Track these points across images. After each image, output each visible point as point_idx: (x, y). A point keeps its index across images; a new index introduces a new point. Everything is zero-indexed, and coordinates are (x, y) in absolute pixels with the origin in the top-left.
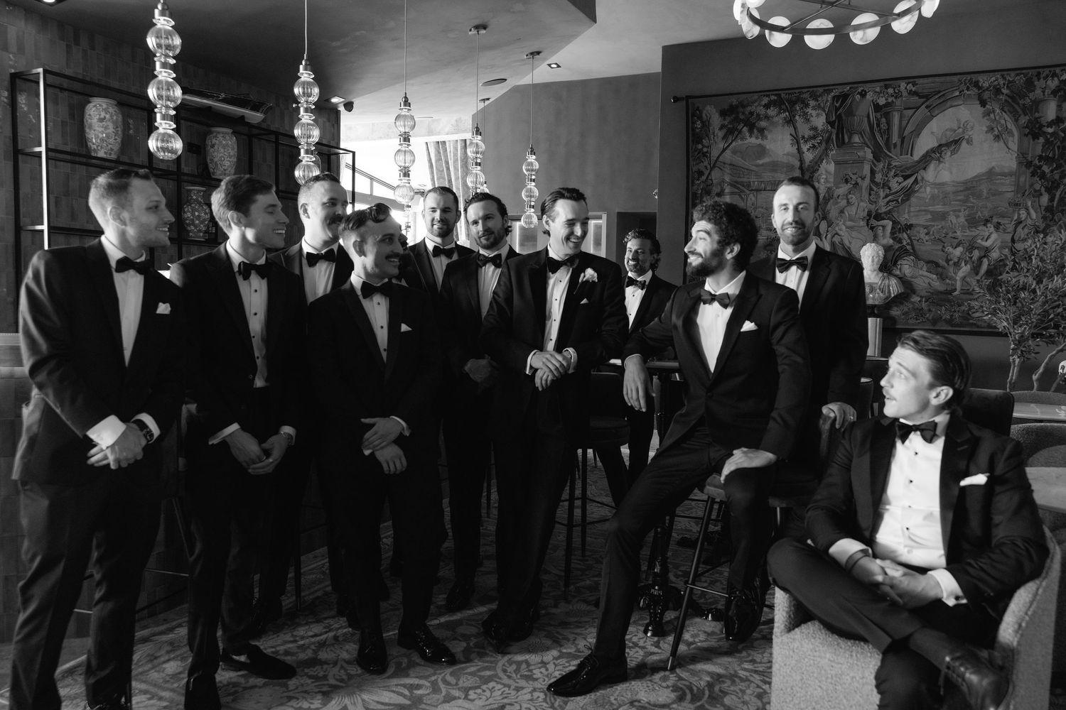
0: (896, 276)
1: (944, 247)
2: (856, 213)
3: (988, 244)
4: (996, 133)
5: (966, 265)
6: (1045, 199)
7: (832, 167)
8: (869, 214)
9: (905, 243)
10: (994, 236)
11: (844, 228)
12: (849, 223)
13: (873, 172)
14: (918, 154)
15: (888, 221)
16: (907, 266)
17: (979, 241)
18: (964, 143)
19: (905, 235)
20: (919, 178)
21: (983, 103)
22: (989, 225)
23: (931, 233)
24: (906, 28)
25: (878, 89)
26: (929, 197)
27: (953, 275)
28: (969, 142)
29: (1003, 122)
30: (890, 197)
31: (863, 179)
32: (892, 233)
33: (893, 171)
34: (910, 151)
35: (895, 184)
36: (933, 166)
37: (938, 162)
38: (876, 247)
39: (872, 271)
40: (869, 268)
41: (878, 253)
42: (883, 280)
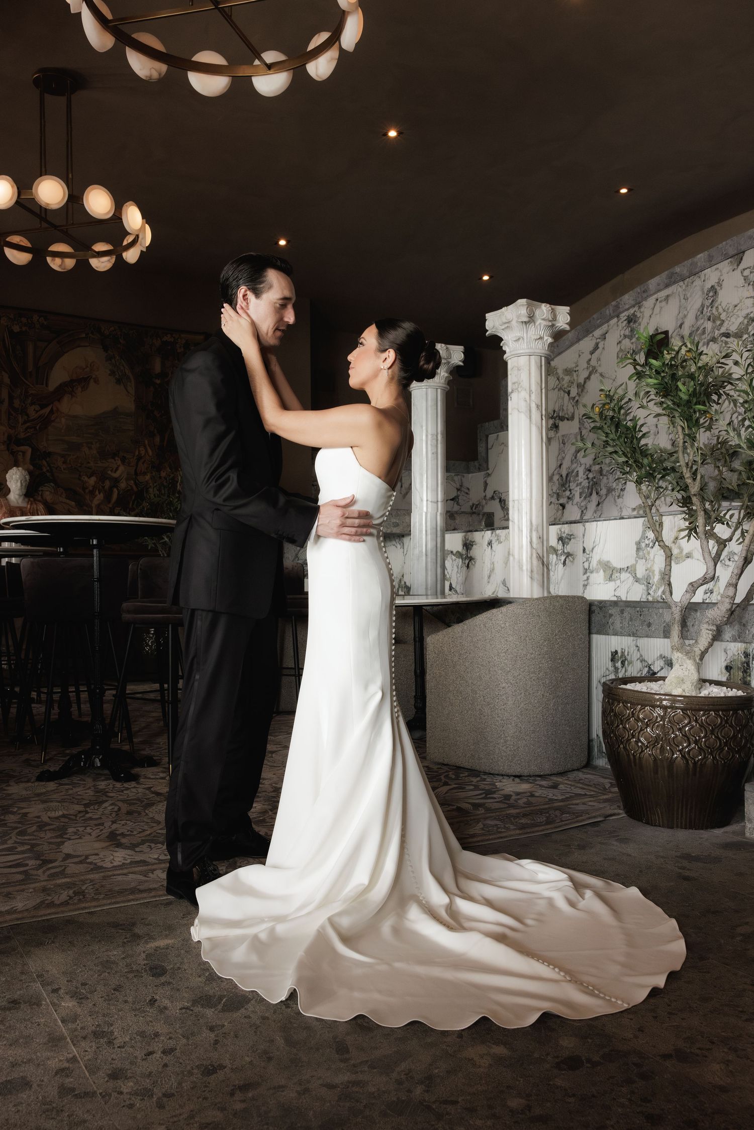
0: (40, 501)
1: (80, 475)
4: (117, 376)
5: (99, 493)
6: (157, 439)
8: (9, 437)
9: (45, 470)
10: (122, 468)
13: (11, 398)
14: (52, 386)
15: (27, 447)
16: (48, 492)
17: (109, 472)
18: (92, 381)
19: (44, 463)
20: (55, 409)
21: (106, 350)
22: (117, 458)
23: (68, 461)
24: (104, 268)
25: (12, 316)
26: (64, 427)
28: (96, 381)
29: (122, 368)
30: (28, 424)
31: (2, 402)
32: (32, 460)
33: (30, 398)
34: (45, 382)
35: (32, 411)
36: (66, 399)
37: (70, 396)
38: (23, 471)
39: (20, 496)
40: (18, 492)
41: (26, 478)
42: (31, 504)
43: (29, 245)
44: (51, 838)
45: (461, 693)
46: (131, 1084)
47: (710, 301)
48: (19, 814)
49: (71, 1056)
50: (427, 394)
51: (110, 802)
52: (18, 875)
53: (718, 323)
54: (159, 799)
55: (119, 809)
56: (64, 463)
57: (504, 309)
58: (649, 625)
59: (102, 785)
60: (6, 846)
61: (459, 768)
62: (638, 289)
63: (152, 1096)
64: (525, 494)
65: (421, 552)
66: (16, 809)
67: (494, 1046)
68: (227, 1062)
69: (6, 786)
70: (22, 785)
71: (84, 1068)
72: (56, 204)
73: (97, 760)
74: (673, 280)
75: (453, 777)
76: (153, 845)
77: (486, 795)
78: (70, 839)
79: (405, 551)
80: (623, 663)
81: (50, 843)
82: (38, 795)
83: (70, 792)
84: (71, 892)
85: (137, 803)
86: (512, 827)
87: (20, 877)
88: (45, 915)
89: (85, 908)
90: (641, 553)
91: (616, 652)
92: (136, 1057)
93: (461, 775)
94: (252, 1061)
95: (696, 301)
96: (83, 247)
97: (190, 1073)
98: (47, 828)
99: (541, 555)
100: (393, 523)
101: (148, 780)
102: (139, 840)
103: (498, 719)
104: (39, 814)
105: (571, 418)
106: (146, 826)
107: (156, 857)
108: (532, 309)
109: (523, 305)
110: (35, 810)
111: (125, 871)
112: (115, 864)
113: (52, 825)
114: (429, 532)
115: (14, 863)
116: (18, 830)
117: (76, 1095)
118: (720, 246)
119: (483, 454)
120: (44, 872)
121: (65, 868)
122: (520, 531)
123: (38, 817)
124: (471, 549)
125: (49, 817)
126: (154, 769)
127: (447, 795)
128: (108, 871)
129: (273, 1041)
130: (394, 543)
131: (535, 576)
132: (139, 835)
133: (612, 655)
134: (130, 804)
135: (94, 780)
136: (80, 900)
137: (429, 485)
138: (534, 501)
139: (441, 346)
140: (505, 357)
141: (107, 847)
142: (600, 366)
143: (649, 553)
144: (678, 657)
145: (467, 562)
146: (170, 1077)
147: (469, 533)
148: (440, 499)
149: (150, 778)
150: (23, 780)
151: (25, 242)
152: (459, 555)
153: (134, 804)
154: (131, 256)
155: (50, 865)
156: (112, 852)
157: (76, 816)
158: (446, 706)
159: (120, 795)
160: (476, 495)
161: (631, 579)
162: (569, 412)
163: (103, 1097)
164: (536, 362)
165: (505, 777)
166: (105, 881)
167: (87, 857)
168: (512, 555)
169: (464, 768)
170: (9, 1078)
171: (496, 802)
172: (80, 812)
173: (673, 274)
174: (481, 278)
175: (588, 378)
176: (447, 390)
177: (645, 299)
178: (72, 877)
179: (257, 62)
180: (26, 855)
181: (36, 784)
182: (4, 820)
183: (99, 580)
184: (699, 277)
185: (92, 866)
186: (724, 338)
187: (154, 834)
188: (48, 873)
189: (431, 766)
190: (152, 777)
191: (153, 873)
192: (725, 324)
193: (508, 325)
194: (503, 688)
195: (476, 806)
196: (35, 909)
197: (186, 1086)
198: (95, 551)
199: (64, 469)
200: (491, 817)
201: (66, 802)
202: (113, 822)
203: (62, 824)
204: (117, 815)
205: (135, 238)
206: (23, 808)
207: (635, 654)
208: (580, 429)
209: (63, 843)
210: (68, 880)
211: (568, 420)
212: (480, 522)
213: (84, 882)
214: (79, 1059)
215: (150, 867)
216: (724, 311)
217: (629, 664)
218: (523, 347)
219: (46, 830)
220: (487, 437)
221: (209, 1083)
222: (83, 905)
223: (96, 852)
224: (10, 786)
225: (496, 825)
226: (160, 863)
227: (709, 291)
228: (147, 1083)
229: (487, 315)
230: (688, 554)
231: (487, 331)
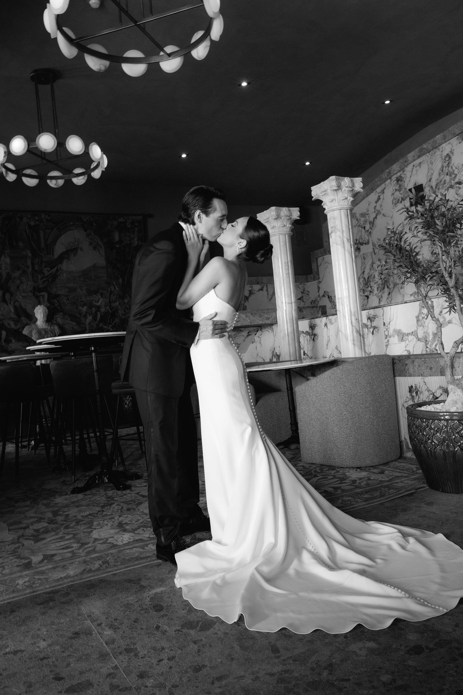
0: (55, 324)
1: (77, 306)
2: (26, 288)
3: (99, 304)
4: (94, 246)
5: (90, 316)
6: (121, 280)
7: (8, 260)
8: (34, 288)
9: (56, 305)
10: (101, 300)
11: (20, 297)
12: (23, 294)
13: (33, 264)
14: (56, 256)
15: (45, 293)
16: (59, 319)
17: (94, 303)
18: (79, 249)
19: (56, 300)
20: (59, 268)
21: (86, 231)
22: (98, 294)
23: (70, 299)
24: (82, 182)
25: (29, 216)
26: (66, 279)
27: (84, 322)
28: (82, 249)
29: (96, 240)
30: (44, 279)
31: (28, 267)
32: (49, 300)
33: (44, 264)
34: (52, 253)
35: (46, 271)
36: (65, 262)
37: (67, 260)
38: (44, 307)
39: (43, 322)
40: (42, 320)
41: (46, 311)
42: (50, 326)
43: (36, 174)
44: (85, 529)
45: (319, 420)
46: (152, 680)
47: (447, 163)
48: (64, 515)
49: (114, 665)
50: (279, 239)
51: (116, 504)
52: (69, 554)
53: (453, 176)
54: (145, 500)
55: (122, 508)
56: (67, 300)
57: (322, 183)
58: (431, 369)
59: (110, 493)
60: (59, 536)
61: (322, 465)
62: (401, 161)
63: (165, 687)
64: (345, 293)
65: (285, 334)
66: (62, 512)
67: (367, 642)
68: (207, 663)
69: (54, 498)
70: (63, 497)
71: (123, 672)
72: (51, 149)
73: (106, 478)
74: (422, 153)
75: (319, 471)
76: (145, 529)
77: (341, 481)
78: (95, 529)
79: (275, 335)
80: (417, 393)
81: (84, 532)
82: (73, 503)
83: (92, 499)
84: (101, 562)
85: (132, 503)
86: (359, 500)
87: (69, 555)
88: (87, 578)
89: (110, 572)
90: (420, 323)
91: (412, 387)
92: (152, 663)
93: (324, 470)
94: (222, 661)
95: (438, 164)
96: (67, 172)
97: (186, 672)
98: (82, 523)
99: (358, 330)
100: (266, 318)
101: (136, 488)
102: (136, 526)
103: (343, 434)
104: (75, 515)
105: (368, 243)
106: (139, 517)
107: (148, 536)
108: (339, 182)
109: (333, 180)
110: (73, 512)
111: (131, 547)
112: (124, 543)
113: (84, 520)
114: (288, 321)
115: (65, 546)
116: (64, 526)
117: (120, 690)
118: (450, 129)
119: (316, 270)
120: (83, 551)
121: (95, 547)
122: (344, 316)
123: (75, 516)
124: (314, 329)
125: (82, 516)
126: (138, 481)
127: (317, 483)
128: (121, 547)
129: (233, 647)
130: (267, 329)
131: (356, 343)
132: (136, 523)
133: (409, 388)
134: (128, 504)
135: (105, 491)
136: (106, 567)
137: (286, 293)
138: (351, 297)
139: (285, 209)
140: (325, 212)
141: (118, 533)
142: (382, 209)
143: (424, 322)
144: (452, 388)
145: (313, 337)
146: (175, 674)
147: (312, 320)
148: (293, 301)
149: (137, 487)
150: (63, 494)
151: (33, 172)
152: (307, 333)
153: (130, 504)
154: (96, 174)
155: (86, 546)
156: (121, 535)
157: (97, 514)
158: (311, 429)
159: (122, 499)
160: (313, 295)
161: (415, 339)
162: (366, 240)
163: (137, 690)
164: (344, 213)
165: (351, 469)
166: (119, 554)
167: (107, 539)
168: (341, 332)
169: (325, 465)
170: (80, 681)
171: (348, 485)
172: (99, 511)
173: (422, 149)
174: (305, 164)
175: (376, 218)
176: (291, 235)
177: (407, 166)
178: (100, 553)
179: (162, 53)
180: (71, 541)
181: (71, 496)
182: (55, 520)
183: (97, 371)
184: (439, 149)
185: (111, 545)
186: (458, 185)
187: (145, 522)
188: (86, 551)
189: (305, 465)
190: (140, 486)
191: (147, 547)
192: (458, 177)
193: (325, 192)
194: (345, 415)
195: (336, 489)
196: (81, 574)
197: (185, 680)
198: (93, 354)
199: (68, 304)
200: (346, 495)
201: (90, 506)
202: (120, 516)
203: (90, 520)
204: (121, 511)
205: (97, 164)
206: (66, 512)
207: (423, 388)
208: (373, 249)
209: (92, 531)
210: (98, 555)
211: (365, 244)
212: (318, 312)
213: (107, 555)
214: (119, 667)
215: (145, 543)
216: (456, 168)
217: (420, 394)
218: (335, 205)
219: (81, 525)
220: (317, 259)
221: (198, 677)
222: (109, 570)
223: (112, 535)
224: (56, 498)
225: (349, 500)
226: (150, 540)
227: (446, 157)
228: (161, 679)
229: (312, 188)
230: (449, 321)
231: (313, 197)
